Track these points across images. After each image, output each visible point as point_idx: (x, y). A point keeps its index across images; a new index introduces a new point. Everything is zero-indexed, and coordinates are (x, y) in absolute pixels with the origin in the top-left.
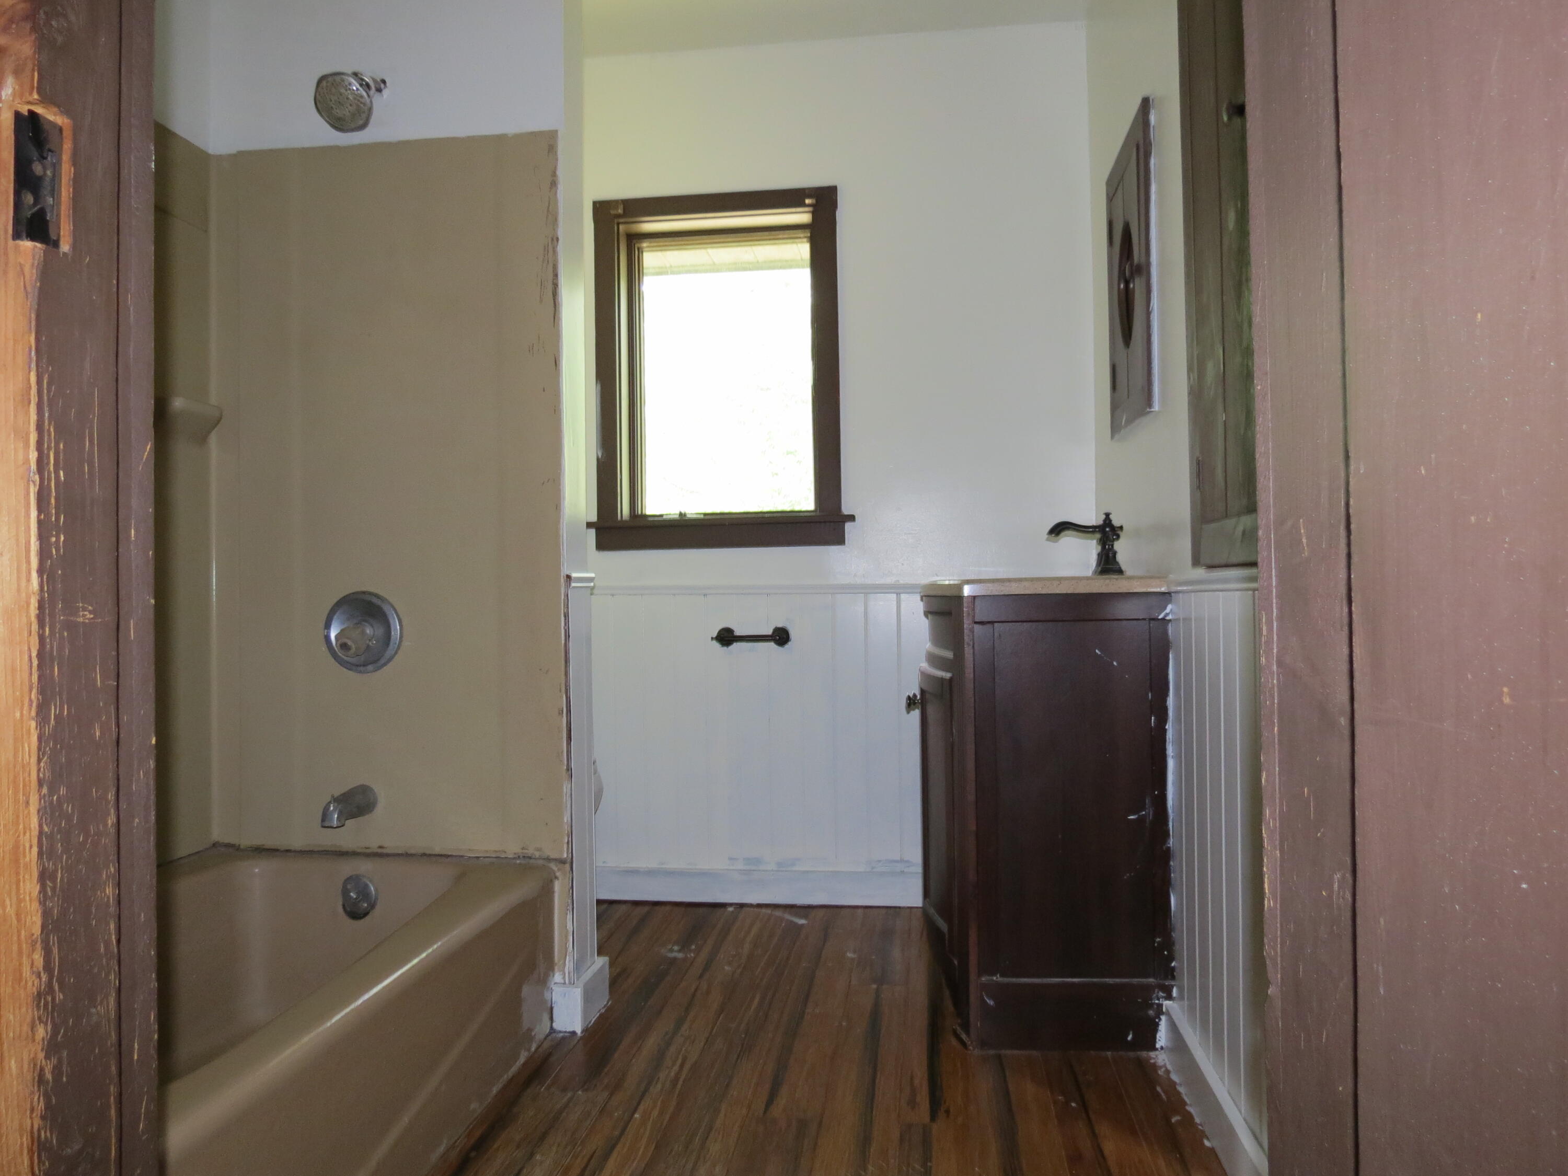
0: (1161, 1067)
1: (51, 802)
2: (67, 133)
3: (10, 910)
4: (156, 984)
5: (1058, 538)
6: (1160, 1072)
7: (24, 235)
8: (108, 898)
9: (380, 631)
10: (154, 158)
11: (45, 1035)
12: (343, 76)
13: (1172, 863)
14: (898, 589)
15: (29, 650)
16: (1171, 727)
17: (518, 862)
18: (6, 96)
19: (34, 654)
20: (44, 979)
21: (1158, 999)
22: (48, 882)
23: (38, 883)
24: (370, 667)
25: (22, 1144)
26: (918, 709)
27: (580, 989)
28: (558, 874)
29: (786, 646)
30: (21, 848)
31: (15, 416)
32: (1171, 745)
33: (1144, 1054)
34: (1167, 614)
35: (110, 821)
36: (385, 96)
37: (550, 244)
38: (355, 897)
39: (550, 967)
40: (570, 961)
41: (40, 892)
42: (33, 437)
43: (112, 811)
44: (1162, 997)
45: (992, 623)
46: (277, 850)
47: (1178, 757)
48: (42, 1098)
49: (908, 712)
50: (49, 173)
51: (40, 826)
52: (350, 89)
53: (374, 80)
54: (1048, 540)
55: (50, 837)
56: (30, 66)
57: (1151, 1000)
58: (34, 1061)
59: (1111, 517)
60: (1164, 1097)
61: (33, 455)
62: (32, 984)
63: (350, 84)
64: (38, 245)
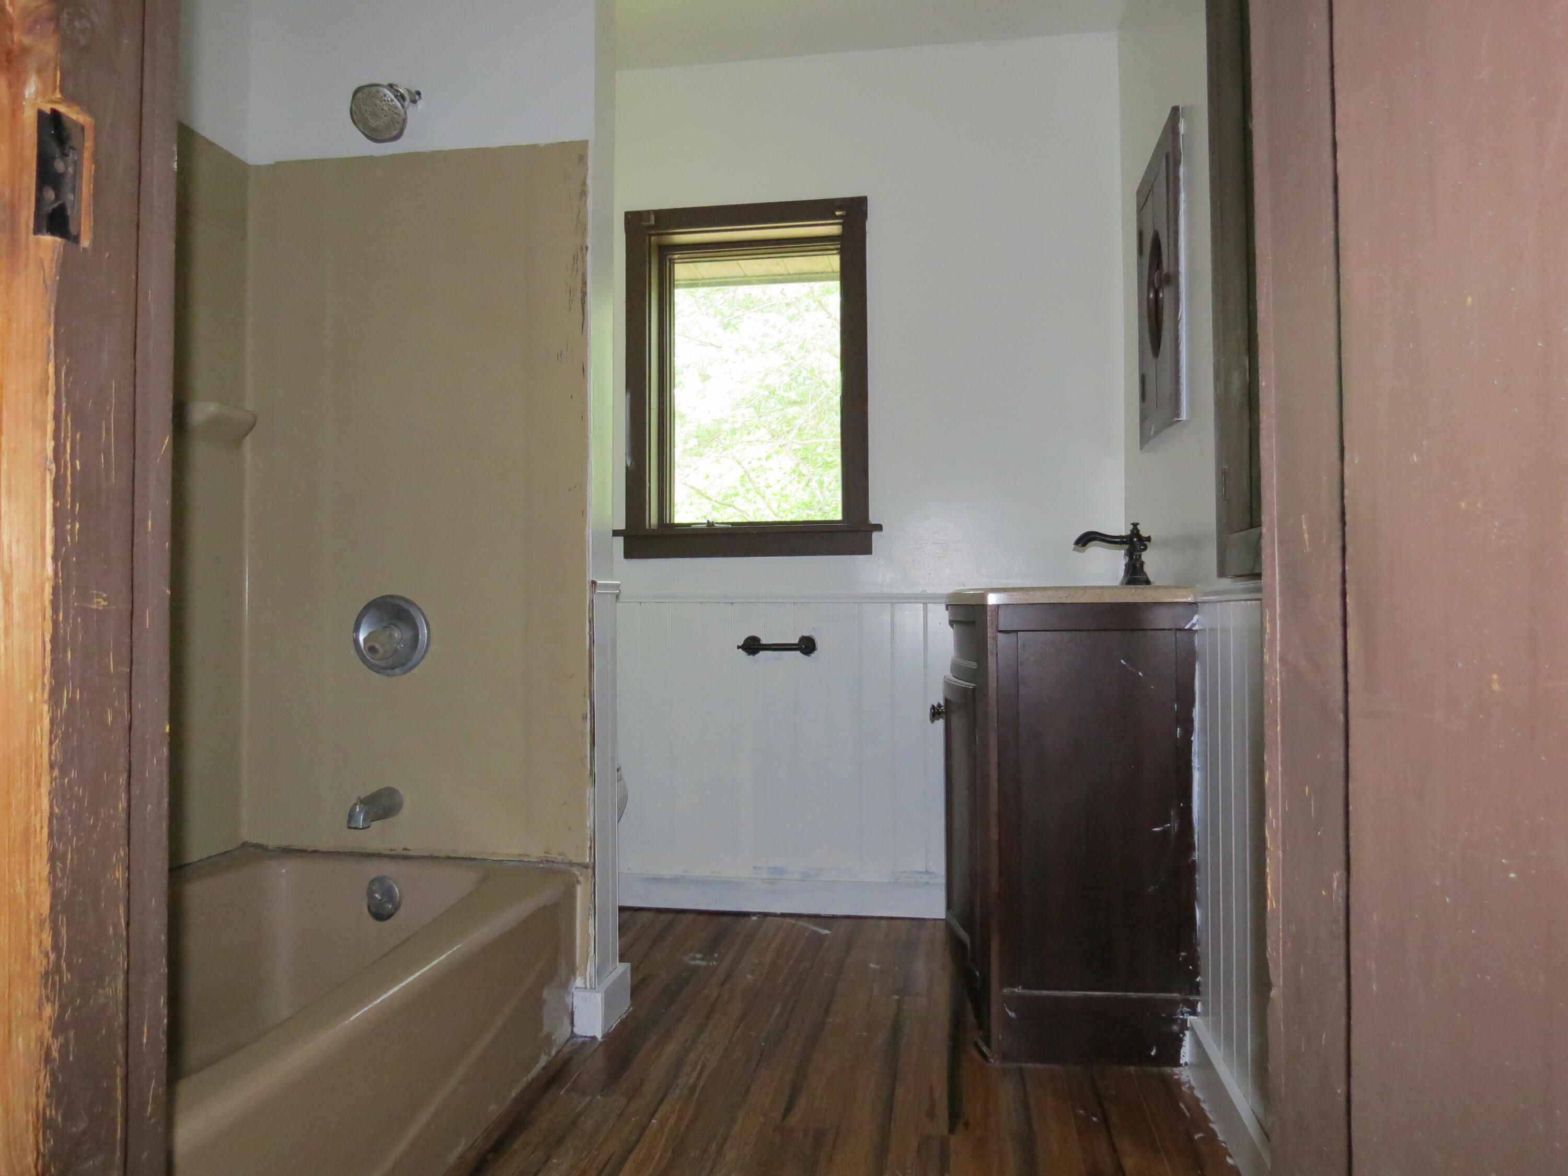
0: (1185, 1083)
1: (63, 786)
2: (89, 132)
3: (20, 890)
4: (166, 969)
5: (1085, 547)
6: (1183, 1088)
7: (45, 230)
8: (118, 881)
9: (408, 634)
10: (176, 158)
11: (53, 1014)
12: (379, 88)
13: (1197, 876)
14: (926, 599)
15: (43, 635)
16: (1196, 738)
17: (541, 865)
18: (29, 94)
19: (48, 638)
20: (52, 959)
21: (1183, 1014)
22: (58, 863)
23: (47, 864)
24: (397, 671)
25: (27, 1121)
26: (943, 718)
27: (601, 994)
28: (581, 879)
29: (812, 655)
30: (32, 830)
31: (34, 406)
32: (1196, 756)
33: (1168, 1070)
34: (1194, 625)
35: (120, 805)
36: (420, 107)
37: (579, 253)
38: (379, 898)
39: (572, 971)
40: (591, 965)
41: (50, 873)
42: (50, 427)
43: (123, 796)
44: (1187, 1012)
45: (1017, 631)
46: (305, 851)
47: (1203, 769)
48: (48, 1076)
49: (932, 721)
50: (70, 170)
51: (51, 807)
52: (385, 101)
53: (409, 91)
54: (1074, 550)
55: (61, 818)
56: (52, 65)
57: (1176, 1015)
58: (40, 1039)
59: (1138, 527)
60: (1187, 1114)
61: (50, 444)
62: (40, 964)
63: (385, 95)
64: (58, 239)
